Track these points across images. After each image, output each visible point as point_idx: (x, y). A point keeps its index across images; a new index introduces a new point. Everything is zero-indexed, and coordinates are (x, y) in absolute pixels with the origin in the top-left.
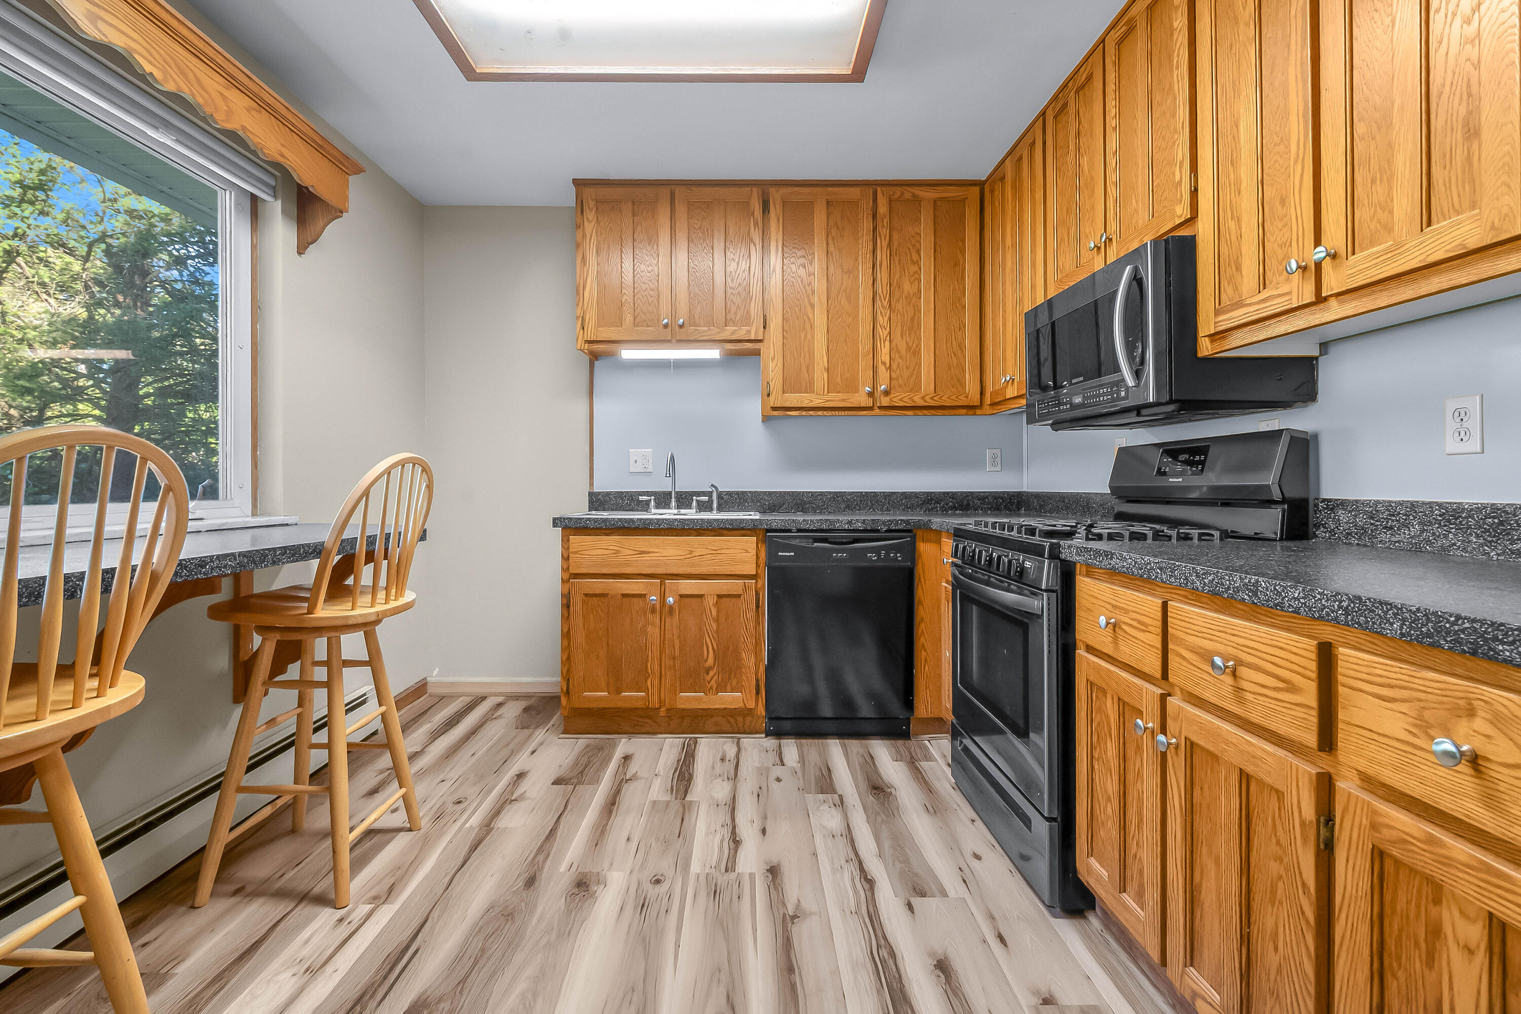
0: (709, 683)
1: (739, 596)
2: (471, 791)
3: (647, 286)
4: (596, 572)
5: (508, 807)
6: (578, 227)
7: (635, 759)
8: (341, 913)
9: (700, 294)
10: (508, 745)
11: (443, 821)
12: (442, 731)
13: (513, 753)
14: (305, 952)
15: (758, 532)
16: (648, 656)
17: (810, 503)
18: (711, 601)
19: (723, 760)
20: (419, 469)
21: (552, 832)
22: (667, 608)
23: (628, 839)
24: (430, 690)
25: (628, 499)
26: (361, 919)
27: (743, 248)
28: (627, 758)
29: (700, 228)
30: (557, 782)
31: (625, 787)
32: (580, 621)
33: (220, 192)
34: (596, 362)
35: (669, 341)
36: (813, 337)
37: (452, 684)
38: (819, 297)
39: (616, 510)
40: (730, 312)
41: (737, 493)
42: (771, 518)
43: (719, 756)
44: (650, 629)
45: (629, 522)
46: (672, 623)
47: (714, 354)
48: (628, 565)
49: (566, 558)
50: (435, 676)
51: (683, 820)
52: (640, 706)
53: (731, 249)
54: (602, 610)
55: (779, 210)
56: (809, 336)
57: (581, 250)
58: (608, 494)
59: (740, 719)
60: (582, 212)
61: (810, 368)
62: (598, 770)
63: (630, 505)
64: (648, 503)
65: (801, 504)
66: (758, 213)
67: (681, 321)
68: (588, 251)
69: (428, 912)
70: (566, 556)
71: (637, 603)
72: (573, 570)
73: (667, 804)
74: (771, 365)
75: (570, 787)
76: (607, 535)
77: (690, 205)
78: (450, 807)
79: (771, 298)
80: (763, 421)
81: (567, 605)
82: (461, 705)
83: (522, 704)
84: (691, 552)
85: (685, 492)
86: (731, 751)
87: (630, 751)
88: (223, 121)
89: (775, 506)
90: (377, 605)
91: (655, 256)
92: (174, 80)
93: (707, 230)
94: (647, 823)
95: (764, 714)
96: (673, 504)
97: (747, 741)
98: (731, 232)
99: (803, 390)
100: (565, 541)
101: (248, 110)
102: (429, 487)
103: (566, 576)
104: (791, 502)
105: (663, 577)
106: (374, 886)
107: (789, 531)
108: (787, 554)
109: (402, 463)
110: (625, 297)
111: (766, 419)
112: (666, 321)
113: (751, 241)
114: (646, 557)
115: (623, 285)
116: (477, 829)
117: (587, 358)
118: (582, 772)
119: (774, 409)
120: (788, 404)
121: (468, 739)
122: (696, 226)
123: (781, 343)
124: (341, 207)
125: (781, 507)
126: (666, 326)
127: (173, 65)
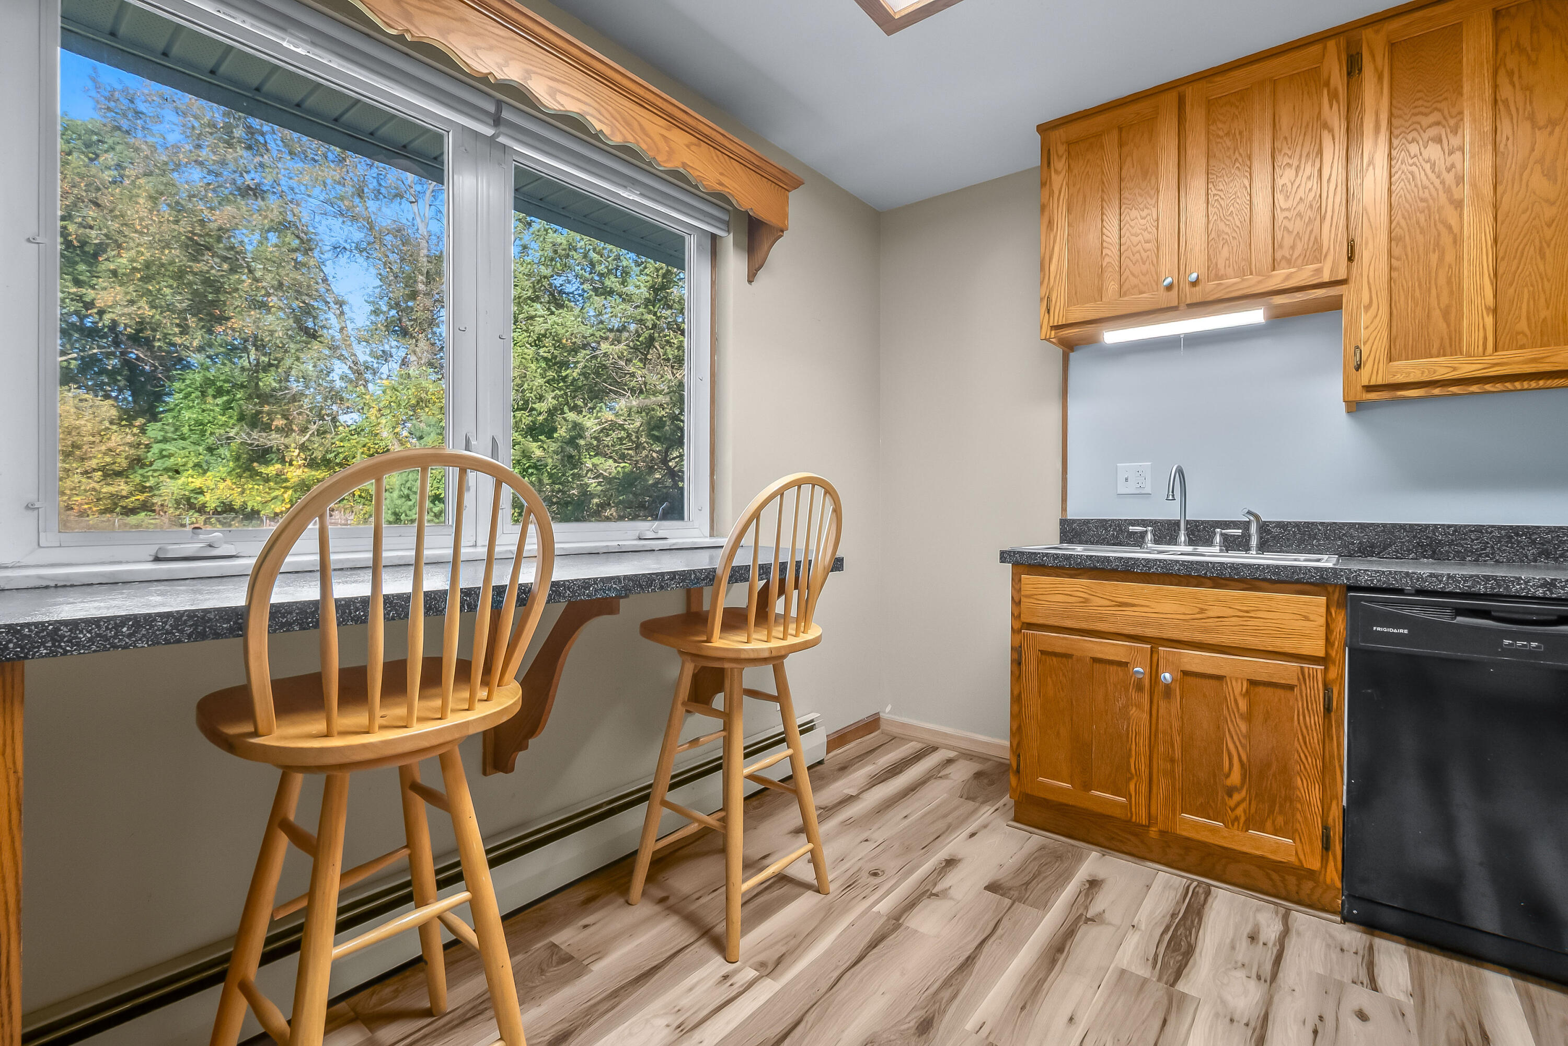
0: (1233, 810)
1: (1291, 688)
2: (890, 865)
3: (1140, 237)
4: (1056, 624)
5: (925, 901)
6: (1043, 184)
7: (1105, 888)
8: (730, 967)
9: (1227, 230)
10: (945, 816)
11: (853, 893)
12: (883, 778)
13: (950, 828)
14: (685, 1002)
15: (1330, 589)
16: (1130, 750)
17: (1451, 543)
18: (1238, 687)
19: (1253, 938)
20: (820, 492)
21: (970, 961)
22: (1161, 688)
23: (1071, 1019)
24: (883, 726)
25: (1114, 530)
26: (742, 985)
27: (1307, 144)
28: (1094, 884)
29: (1228, 134)
30: (993, 887)
31: (1083, 929)
32: (1034, 684)
33: (687, 237)
34: (1072, 355)
35: (1175, 308)
36: (1459, 259)
37: (903, 725)
38: (1474, 186)
39: (1097, 543)
40: (1281, 246)
41: (1297, 525)
42: (1356, 568)
43: (1247, 929)
44: (1133, 711)
45: (1103, 562)
46: (1170, 711)
47: (1255, 316)
48: (1101, 620)
49: (1016, 603)
50: (887, 713)
51: (1165, 1022)
52: (1118, 816)
53: (1286, 150)
54: (1064, 674)
55: (1382, 61)
56: (1450, 257)
57: (1046, 214)
58: (1087, 522)
59: (1292, 880)
60: (1049, 163)
61: (1452, 314)
62: (1050, 888)
63: (1117, 537)
64: (1143, 535)
65: (1430, 545)
66: (1337, 78)
67: (1194, 276)
68: (1056, 211)
69: (804, 1011)
70: (1017, 599)
71: (1114, 674)
72: (1026, 618)
73: (1145, 981)
74: (1364, 319)
75: (1007, 902)
76: (1071, 577)
77: (1210, 105)
78: (865, 878)
79: (1364, 209)
80: (1349, 412)
81: (1017, 662)
82: (910, 751)
83: (975, 767)
84: (1202, 611)
85: (1203, 522)
86: (1271, 929)
87: (1101, 874)
88: (664, 162)
89: (1372, 546)
90: (773, 640)
91: (1152, 192)
92: (621, 132)
93: (1240, 133)
94: (1105, 1003)
95: (1339, 885)
96: (1182, 537)
97: (1302, 919)
98: (1285, 121)
99: (1434, 351)
100: (1016, 581)
101: (688, 146)
102: (837, 511)
103: (1017, 626)
104: (1408, 541)
105: (1156, 642)
106: (765, 949)
107: (1400, 591)
108: (1391, 630)
109: (799, 484)
110: (1107, 259)
111: (1354, 407)
112: (1169, 280)
113: (1326, 126)
114: (1129, 611)
115: (1105, 244)
116: (886, 918)
117: (1059, 351)
118: (1027, 884)
119: (1369, 388)
120: (1400, 379)
121: (905, 795)
122: (1221, 133)
123: (1385, 278)
124: (781, 225)
125: (1385, 549)
126: (1169, 288)
127: (620, 119)
